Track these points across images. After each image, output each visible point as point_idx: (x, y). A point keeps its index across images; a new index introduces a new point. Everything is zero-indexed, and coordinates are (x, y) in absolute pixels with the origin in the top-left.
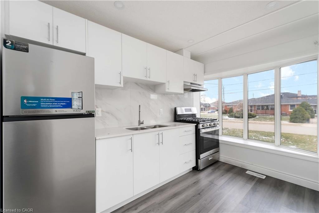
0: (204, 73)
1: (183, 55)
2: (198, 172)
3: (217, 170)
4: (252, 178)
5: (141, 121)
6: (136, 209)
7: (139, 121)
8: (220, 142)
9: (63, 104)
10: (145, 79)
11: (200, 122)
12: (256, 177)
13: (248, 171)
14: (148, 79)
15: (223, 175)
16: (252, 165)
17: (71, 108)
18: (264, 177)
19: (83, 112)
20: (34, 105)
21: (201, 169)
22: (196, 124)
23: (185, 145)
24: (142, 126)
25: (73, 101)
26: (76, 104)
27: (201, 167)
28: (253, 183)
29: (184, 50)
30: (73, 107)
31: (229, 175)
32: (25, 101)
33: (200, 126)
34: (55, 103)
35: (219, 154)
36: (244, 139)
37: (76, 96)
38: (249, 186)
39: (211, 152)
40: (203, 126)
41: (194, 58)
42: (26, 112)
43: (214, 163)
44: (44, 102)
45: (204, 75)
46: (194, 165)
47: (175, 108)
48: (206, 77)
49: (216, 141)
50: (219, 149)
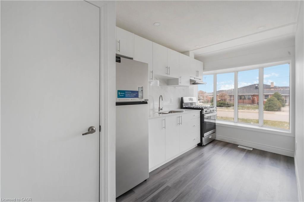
0: (204, 69)
1: (189, 56)
2: (202, 147)
3: (216, 146)
4: (243, 150)
5: (161, 108)
6: (168, 169)
7: (159, 108)
8: (216, 124)
9: (134, 95)
10: (166, 75)
11: (204, 108)
12: (246, 149)
13: (239, 146)
14: (168, 76)
15: (221, 149)
16: (242, 141)
17: (138, 97)
18: (252, 149)
19: (143, 100)
20: (123, 95)
21: (204, 145)
22: (201, 110)
23: (194, 126)
24: (161, 111)
25: (139, 93)
26: (140, 94)
27: (204, 143)
28: (245, 153)
29: (190, 52)
30: (139, 97)
31: (226, 149)
32: (119, 93)
33: (204, 112)
34: (131, 94)
35: (216, 134)
36: (235, 122)
37: (140, 90)
38: (242, 155)
39: (210, 132)
40: (206, 112)
41: (197, 58)
42: (119, 100)
43: (212, 141)
44: (127, 94)
45: (204, 71)
46: (199, 142)
47: (182, 98)
48: (204, 73)
49: (213, 124)
50: (215, 131)
